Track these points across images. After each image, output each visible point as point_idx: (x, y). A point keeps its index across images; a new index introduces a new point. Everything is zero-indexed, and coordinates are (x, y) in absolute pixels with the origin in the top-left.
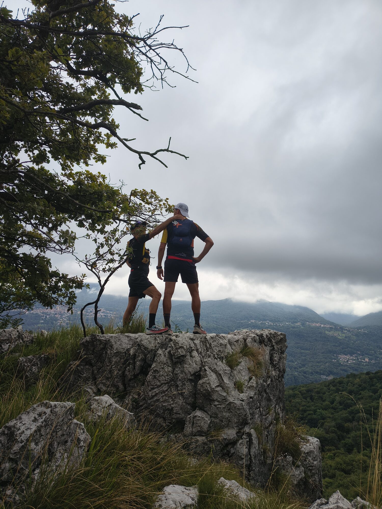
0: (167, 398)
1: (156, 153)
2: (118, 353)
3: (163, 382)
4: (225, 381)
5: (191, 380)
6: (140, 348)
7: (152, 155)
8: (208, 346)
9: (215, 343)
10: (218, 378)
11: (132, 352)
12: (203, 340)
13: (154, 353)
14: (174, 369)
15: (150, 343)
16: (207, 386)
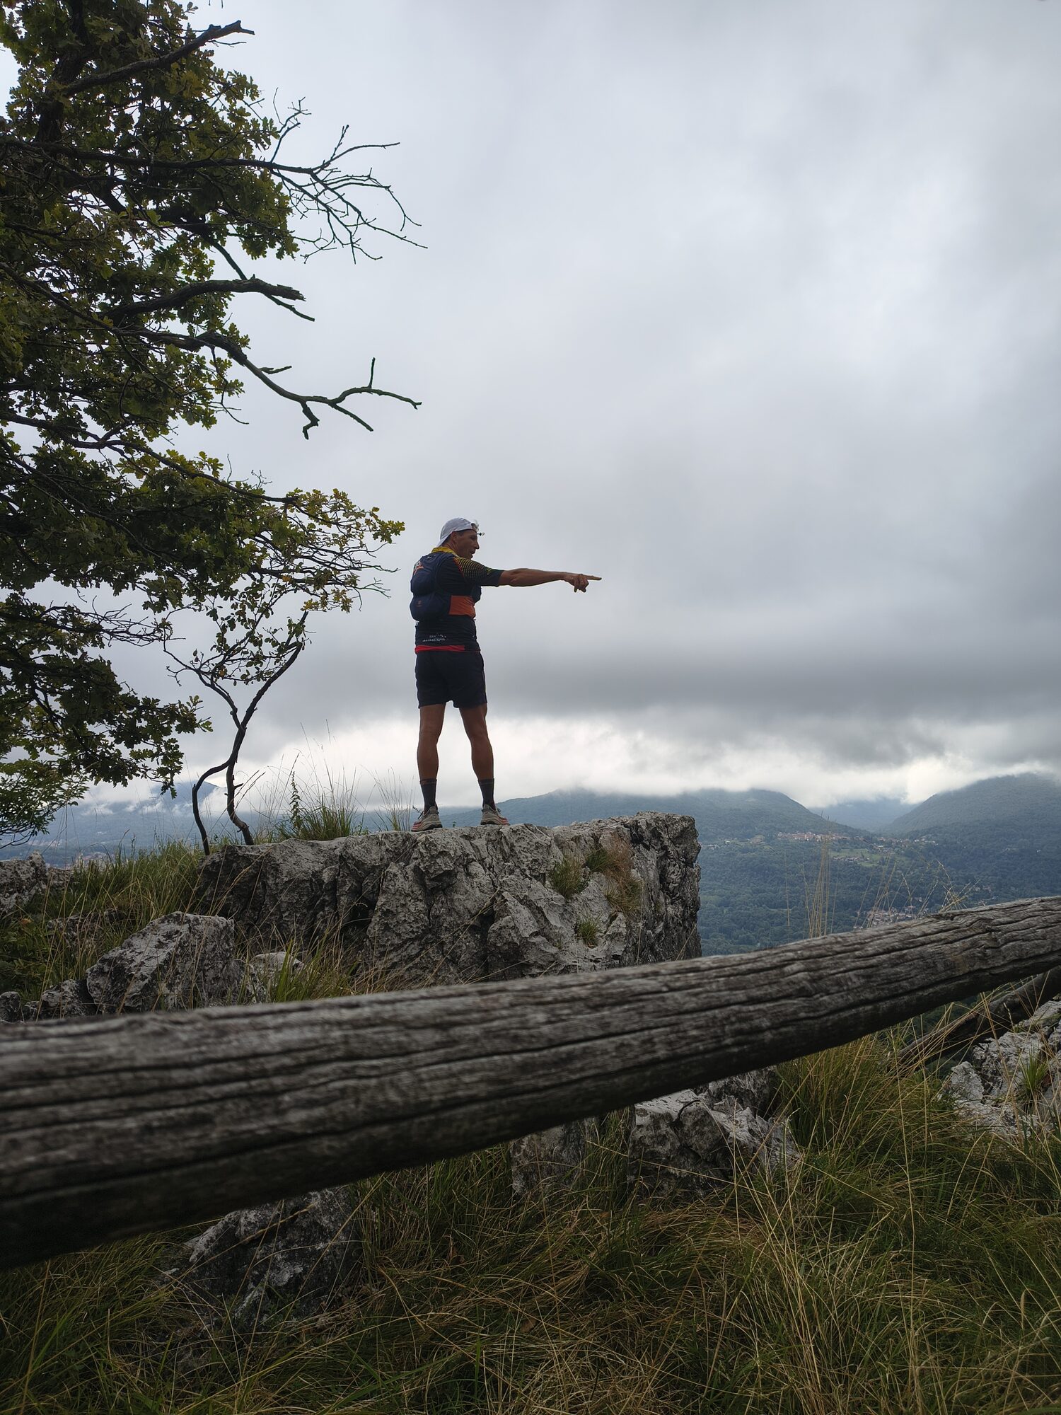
0: (420, 972)
1: (341, 398)
2: (294, 885)
3: (407, 936)
4: (553, 923)
5: (473, 929)
6: (346, 864)
7: (333, 403)
8: (507, 849)
9: (523, 844)
10: (536, 917)
11: (326, 876)
12: (493, 837)
13: (378, 872)
14: (430, 906)
15: (368, 851)
16: (510, 935)
